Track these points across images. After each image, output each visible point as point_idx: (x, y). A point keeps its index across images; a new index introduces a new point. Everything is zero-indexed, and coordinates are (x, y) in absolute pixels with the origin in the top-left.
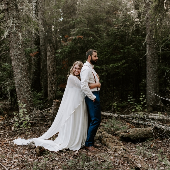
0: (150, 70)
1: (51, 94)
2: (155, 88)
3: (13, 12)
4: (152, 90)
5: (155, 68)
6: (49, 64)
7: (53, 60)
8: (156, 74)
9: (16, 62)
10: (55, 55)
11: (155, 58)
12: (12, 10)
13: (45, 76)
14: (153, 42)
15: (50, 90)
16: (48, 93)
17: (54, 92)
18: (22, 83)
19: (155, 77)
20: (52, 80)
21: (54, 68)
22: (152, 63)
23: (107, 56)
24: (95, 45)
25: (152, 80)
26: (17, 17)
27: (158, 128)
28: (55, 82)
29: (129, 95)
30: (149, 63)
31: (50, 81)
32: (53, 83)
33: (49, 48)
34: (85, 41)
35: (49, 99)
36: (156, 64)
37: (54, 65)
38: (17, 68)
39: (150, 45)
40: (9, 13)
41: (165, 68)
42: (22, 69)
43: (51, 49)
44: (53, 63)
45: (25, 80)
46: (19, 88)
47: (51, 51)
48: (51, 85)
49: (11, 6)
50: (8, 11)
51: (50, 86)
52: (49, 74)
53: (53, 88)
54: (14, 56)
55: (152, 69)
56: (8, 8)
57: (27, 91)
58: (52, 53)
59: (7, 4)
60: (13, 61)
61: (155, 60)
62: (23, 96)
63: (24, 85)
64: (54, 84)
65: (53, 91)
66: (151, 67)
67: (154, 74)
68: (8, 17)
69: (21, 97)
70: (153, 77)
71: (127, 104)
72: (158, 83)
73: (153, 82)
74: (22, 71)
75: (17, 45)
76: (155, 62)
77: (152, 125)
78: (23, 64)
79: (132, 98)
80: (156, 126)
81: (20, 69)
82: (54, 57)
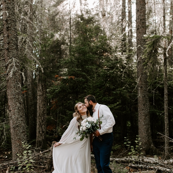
0: (142, 112)
1: (40, 135)
2: (147, 131)
3: (14, 51)
4: (144, 133)
5: (147, 110)
6: (40, 103)
7: (44, 100)
8: (148, 117)
9: (14, 101)
10: (46, 95)
11: (146, 101)
12: (12, 49)
13: (31, 116)
14: (144, 84)
15: (40, 132)
16: (37, 135)
17: (44, 134)
18: (19, 123)
19: (147, 120)
20: (42, 121)
21: (44, 108)
22: (144, 105)
23: (100, 97)
24: (86, 86)
25: (145, 122)
26: (17, 56)
27: (161, 171)
28: (45, 123)
29: (125, 138)
30: (140, 106)
31: (40, 121)
32: (42, 124)
33: (41, 87)
34: (76, 81)
35: (38, 141)
36: (148, 106)
37: (44, 105)
38: (13, 108)
39: (141, 87)
40: (9, 52)
41: (155, 110)
42: (19, 109)
43: (42, 88)
44: (44, 102)
45: (21, 121)
46: (15, 128)
47: (42, 90)
48: (41, 126)
49: (12, 46)
50: (8, 50)
51: (39, 127)
52: (39, 115)
53: (42, 129)
54: (12, 95)
55: (143, 111)
56: (9, 47)
57: (23, 132)
58: (43, 93)
59: (8, 44)
60: (9, 100)
61: (146, 102)
62: (18, 137)
63: (20, 125)
64: (44, 124)
65: (43, 132)
66: (143, 110)
67: (146, 117)
68: (8, 56)
69: (17, 138)
70: (145, 119)
71: (120, 147)
72: (149, 126)
73: (145, 125)
74: (19, 111)
75: (16, 84)
76: (146, 105)
77: (155, 168)
78: (20, 103)
79: (128, 141)
80: (159, 169)
81: (16, 109)
82: (45, 97)
